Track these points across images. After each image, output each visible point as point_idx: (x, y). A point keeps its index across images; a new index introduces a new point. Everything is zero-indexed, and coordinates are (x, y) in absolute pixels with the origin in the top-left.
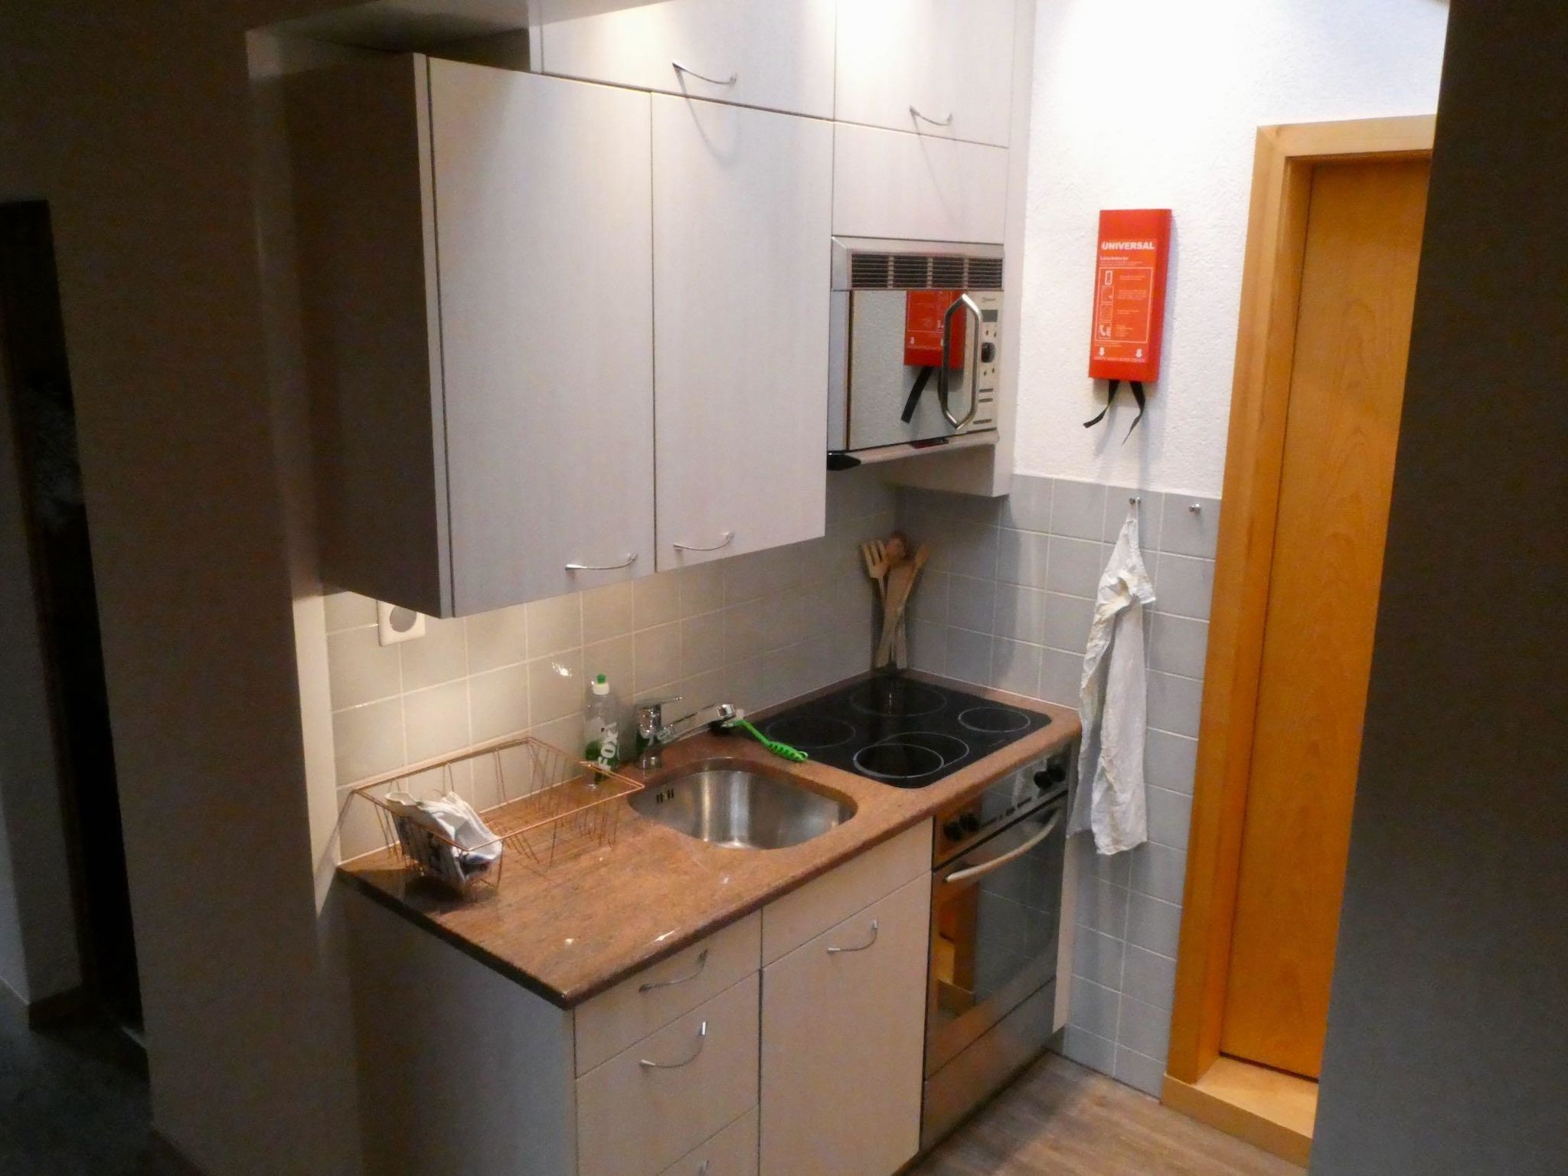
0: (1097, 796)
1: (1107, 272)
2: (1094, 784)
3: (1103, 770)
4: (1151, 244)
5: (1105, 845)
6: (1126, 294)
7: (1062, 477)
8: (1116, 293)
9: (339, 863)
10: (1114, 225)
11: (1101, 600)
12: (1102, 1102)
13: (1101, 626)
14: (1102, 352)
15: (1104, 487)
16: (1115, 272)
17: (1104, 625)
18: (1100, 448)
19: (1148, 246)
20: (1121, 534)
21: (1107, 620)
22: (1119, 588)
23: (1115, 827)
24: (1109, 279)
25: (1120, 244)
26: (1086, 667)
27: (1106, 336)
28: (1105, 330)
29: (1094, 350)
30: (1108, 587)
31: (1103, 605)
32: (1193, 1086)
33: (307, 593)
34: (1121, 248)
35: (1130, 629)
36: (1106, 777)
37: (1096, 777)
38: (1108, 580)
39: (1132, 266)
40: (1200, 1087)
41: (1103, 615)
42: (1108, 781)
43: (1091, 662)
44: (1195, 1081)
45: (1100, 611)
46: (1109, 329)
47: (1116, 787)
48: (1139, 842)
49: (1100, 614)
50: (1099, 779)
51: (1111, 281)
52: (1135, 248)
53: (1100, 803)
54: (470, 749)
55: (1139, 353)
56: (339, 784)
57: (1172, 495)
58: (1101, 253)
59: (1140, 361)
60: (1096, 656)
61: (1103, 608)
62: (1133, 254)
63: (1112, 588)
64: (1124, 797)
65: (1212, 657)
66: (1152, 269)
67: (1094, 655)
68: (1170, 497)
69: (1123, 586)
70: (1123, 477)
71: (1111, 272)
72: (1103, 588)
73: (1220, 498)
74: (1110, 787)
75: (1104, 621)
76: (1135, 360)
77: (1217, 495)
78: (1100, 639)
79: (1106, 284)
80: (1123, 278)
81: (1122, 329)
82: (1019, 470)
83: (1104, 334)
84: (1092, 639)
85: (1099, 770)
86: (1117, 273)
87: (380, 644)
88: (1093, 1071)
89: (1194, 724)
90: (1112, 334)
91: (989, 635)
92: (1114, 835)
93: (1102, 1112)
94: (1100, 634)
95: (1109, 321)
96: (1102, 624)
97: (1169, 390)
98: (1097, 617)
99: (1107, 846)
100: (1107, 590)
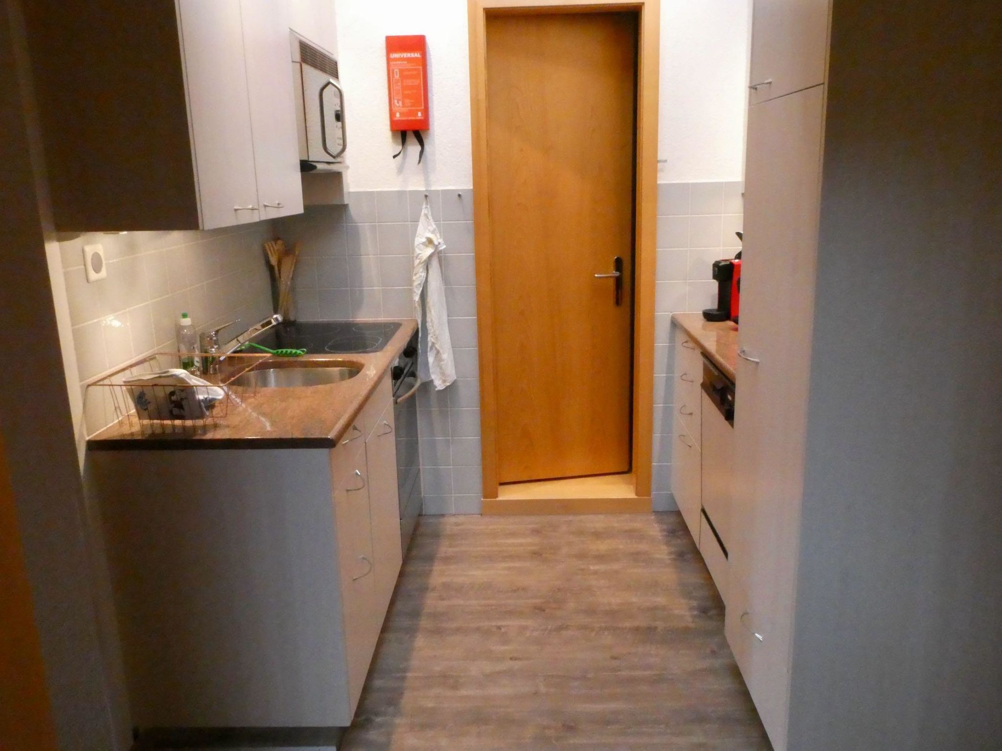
0: (431, 359)
1: (395, 70)
2: (428, 353)
3: (433, 344)
4: (419, 54)
5: (439, 384)
6: (409, 82)
7: (379, 190)
8: (402, 82)
9: (87, 438)
10: (395, 44)
11: (418, 251)
12: (457, 524)
13: (421, 265)
14: (398, 115)
15: (406, 191)
16: (400, 70)
17: (423, 264)
18: (400, 170)
19: (417, 55)
20: (423, 214)
21: (425, 261)
22: (427, 243)
23: (443, 374)
24: (397, 74)
25: (401, 54)
26: (415, 290)
27: (399, 106)
28: (398, 103)
29: (392, 114)
30: (421, 243)
31: (419, 254)
32: (497, 499)
33: (50, 239)
34: (402, 56)
35: (435, 264)
36: (435, 347)
37: (429, 349)
38: (420, 240)
39: (409, 66)
40: (501, 498)
41: (421, 259)
42: (436, 348)
43: (419, 286)
44: (497, 497)
45: (419, 257)
46: (400, 103)
47: (441, 351)
48: (454, 380)
49: (419, 259)
50: (431, 350)
51: (398, 75)
52: (410, 56)
53: (434, 362)
54: (134, 361)
55: (420, 114)
56: (81, 380)
57: (444, 190)
58: (389, 60)
59: (421, 118)
60: (421, 282)
61: (420, 255)
62: (409, 60)
63: (423, 244)
64: (445, 356)
65: (478, 273)
66: (421, 68)
67: (419, 282)
68: (445, 192)
69: (430, 241)
70: (416, 184)
71: (397, 70)
72: (418, 245)
73: (472, 187)
74: (438, 352)
75: (423, 263)
76: (418, 118)
77: (470, 186)
78: (422, 272)
79: (395, 76)
80: (406, 73)
81: (408, 102)
82: (352, 190)
83: (397, 105)
84: (416, 274)
85: (430, 344)
86: (401, 71)
87: (88, 281)
88: (443, 515)
89: (474, 310)
90: (402, 104)
91: (347, 289)
92: (443, 378)
93: (459, 527)
94: (421, 270)
95: (400, 98)
96: (421, 264)
97: (436, 134)
98: (417, 262)
99: (440, 385)
100: (421, 246)
